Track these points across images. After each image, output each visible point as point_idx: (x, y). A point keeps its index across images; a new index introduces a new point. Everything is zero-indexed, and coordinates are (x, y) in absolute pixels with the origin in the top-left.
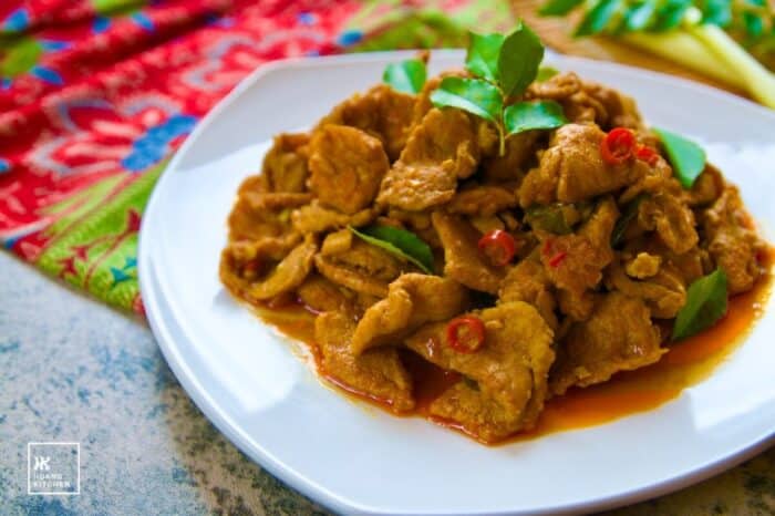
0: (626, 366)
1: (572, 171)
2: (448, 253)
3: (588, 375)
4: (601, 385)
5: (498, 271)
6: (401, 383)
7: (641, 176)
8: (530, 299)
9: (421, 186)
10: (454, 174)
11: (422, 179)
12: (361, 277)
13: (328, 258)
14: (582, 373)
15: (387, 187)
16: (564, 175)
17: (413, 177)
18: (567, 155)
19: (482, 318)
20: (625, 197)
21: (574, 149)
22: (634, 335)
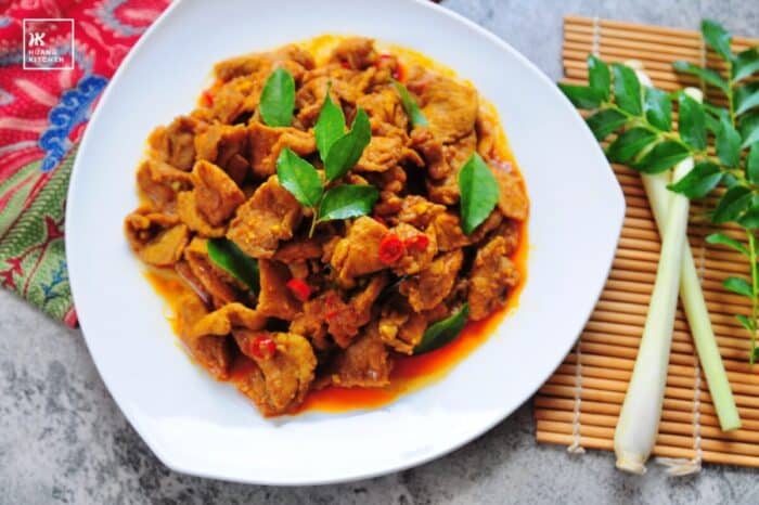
0: (362, 384)
1: (352, 265)
2: (262, 295)
3: (340, 381)
4: (346, 388)
6: (222, 362)
8: (308, 335)
9: (255, 240)
10: (277, 237)
11: (256, 233)
12: (211, 279)
13: (193, 254)
14: (336, 379)
15: (236, 225)
16: (345, 269)
17: (252, 228)
18: (352, 254)
19: (276, 341)
21: (360, 247)
22: (374, 364)
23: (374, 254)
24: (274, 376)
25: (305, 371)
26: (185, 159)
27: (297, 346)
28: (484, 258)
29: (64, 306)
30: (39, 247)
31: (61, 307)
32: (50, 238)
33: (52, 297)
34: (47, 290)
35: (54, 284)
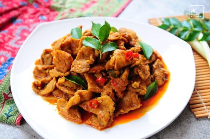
0: (132, 109)
1: (118, 63)
2: (89, 84)
3: (123, 111)
4: (127, 114)
5: (101, 87)
6: (79, 116)
7: (135, 62)
8: (108, 94)
9: (81, 67)
10: (89, 64)
11: (81, 65)
12: (68, 89)
13: (59, 84)
14: (122, 111)
15: (73, 67)
16: (116, 64)
17: (79, 64)
18: (116, 59)
19: (97, 100)
20: (131, 67)
21: (118, 57)
22: (134, 101)
23: (124, 59)
24: (100, 113)
25: (111, 107)
26: (49, 61)
27: (105, 99)
28: (156, 66)
29: (15, 118)
30: (2, 104)
31: (13, 119)
32: (5, 100)
33: (9, 117)
34: (7, 115)
35: (9, 112)
